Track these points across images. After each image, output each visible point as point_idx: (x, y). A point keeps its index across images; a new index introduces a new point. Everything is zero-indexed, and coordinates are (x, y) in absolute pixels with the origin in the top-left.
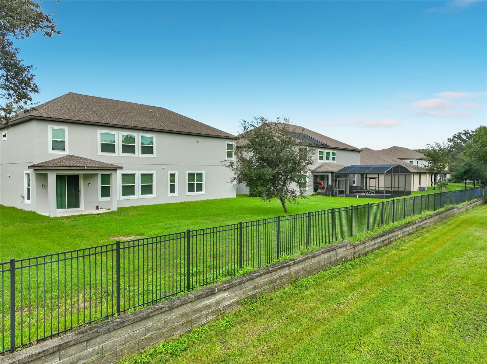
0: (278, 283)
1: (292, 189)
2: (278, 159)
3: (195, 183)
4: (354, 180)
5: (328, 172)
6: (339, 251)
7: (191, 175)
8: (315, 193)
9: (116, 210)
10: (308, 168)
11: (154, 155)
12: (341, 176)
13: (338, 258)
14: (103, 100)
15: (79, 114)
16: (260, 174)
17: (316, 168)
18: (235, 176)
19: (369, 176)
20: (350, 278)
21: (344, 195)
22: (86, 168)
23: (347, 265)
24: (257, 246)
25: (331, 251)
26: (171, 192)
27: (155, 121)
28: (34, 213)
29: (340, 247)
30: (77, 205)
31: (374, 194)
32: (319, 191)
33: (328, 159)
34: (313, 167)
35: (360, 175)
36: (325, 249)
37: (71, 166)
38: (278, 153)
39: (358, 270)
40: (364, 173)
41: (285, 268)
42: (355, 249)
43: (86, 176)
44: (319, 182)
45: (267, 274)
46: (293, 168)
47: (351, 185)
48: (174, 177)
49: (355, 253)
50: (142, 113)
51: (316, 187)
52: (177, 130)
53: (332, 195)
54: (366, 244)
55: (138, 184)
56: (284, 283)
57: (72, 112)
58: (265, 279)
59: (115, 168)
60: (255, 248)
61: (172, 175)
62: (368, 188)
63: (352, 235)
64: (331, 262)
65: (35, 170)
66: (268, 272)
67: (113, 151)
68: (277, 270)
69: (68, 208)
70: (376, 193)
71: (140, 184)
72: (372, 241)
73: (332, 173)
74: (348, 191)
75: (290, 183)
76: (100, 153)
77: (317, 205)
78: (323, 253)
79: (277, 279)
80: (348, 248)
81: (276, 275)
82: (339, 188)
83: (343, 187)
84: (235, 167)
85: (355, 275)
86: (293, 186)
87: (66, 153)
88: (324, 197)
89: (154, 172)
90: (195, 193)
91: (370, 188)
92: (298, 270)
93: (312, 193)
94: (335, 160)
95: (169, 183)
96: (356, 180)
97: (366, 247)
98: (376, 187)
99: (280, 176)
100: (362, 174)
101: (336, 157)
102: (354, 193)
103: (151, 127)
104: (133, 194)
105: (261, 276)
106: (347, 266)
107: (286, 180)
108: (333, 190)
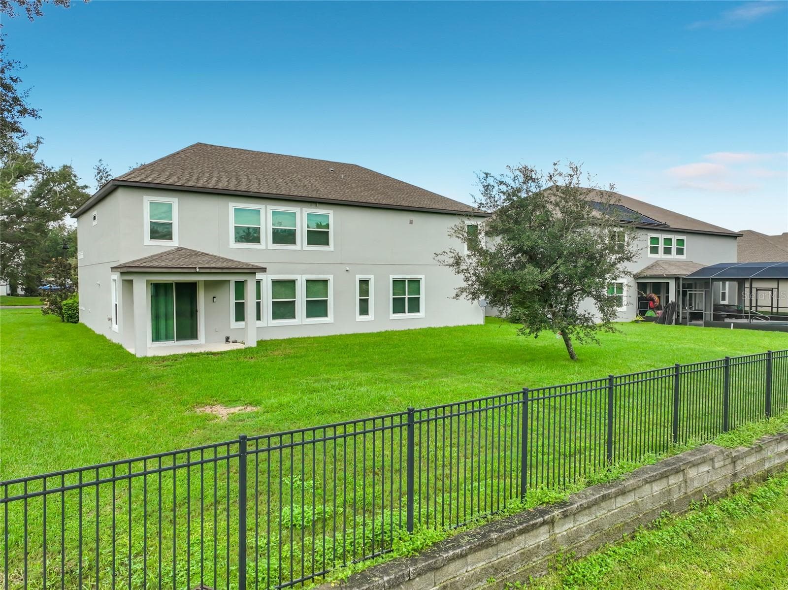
0: (516, 570)
1: (585, 311)
2: (554, 249)
3: (407, 296)
4: (724, 294)
5: (669, 277)
6: (692, 473)
7: (398, 284)
8: (639, 318)
9: (254, 345)
10: (621, 269)
11: (331, 247)
12: (696, 284)
13: (690, 491)
14: (252, 154)
15: (200, 176)
16: (515, 282)
17: (644, 270)
18: (464, 285)
19: (756, 285)
20: (724, 556)
21: (702, 322)
22: (198, 270)
23: (716, 513)
24: (489, 446)
25: (672, 474)
26: (361, 314)
27: (336, 186)
28: (120, 347)
29: (695, 465)
30: (193, 335)
31: (769, 321)
32: (650, 313)
33: (667, 251)
34: (635, 267)
35: (736, 284)
36: (655, 470)
37: (173, 266)
38: (556, 237)
39: (747, 529)
40: (744, 280)
41: (537, 528)
42: (735, 467)
43: (209, 285)
44: (650, 297)
45: (484, 551)
46: (587, 267)
47: (716, 303)
48: (368, 285)
49: (735, 475)
50: (314, 174)
51: (643, 305)
52: (373, 201)
53: (677, 323)
54: (763, 452)
55: (301, 299)
56: (533, 570)
57: (189, 173)
58: (479, 562)
59: (252, 271)
60: (483, 450)
61: (364, 283)
62: (754, 309)
63: (726, 429)
64: (670, 504)
65: (122, 273)
66: (486, 544)
67: (257, 240)
68: (514, 537)
69: (177, 340)
70: (772, 319)
71: (305, 299)
72: (779, 445)
73: (677, 279)
74: (709, 314)
75: (579, 300)
76: (233, 244)
77: (643, 343)
78: (649, 481)
79: (512, 562)
80: (717, 465)
81: (510, 549)
82: (691, 308)
83: (699, 305)
84: (463, 267)
85: (741, 546)
86: (587, 306)
87: (175, 243)
88: (659, 326)
89: (330, 277)
90: (407, 315)
91: (759, 309)
92: (576, 531)
93: (635, 317)
94: (682, 254)
95: (358, 298)
96: (727, 293)
97: (763, 460)
98: (772, 307)
99: (561, 285)
100: (741, 282)
101: (685, 247)
102: (723, 319)
103: (325, 196)
104: (293, 316)
105: (462, 556)
106: (716, 515)
107: (572, 294)
108: (678, 312)
